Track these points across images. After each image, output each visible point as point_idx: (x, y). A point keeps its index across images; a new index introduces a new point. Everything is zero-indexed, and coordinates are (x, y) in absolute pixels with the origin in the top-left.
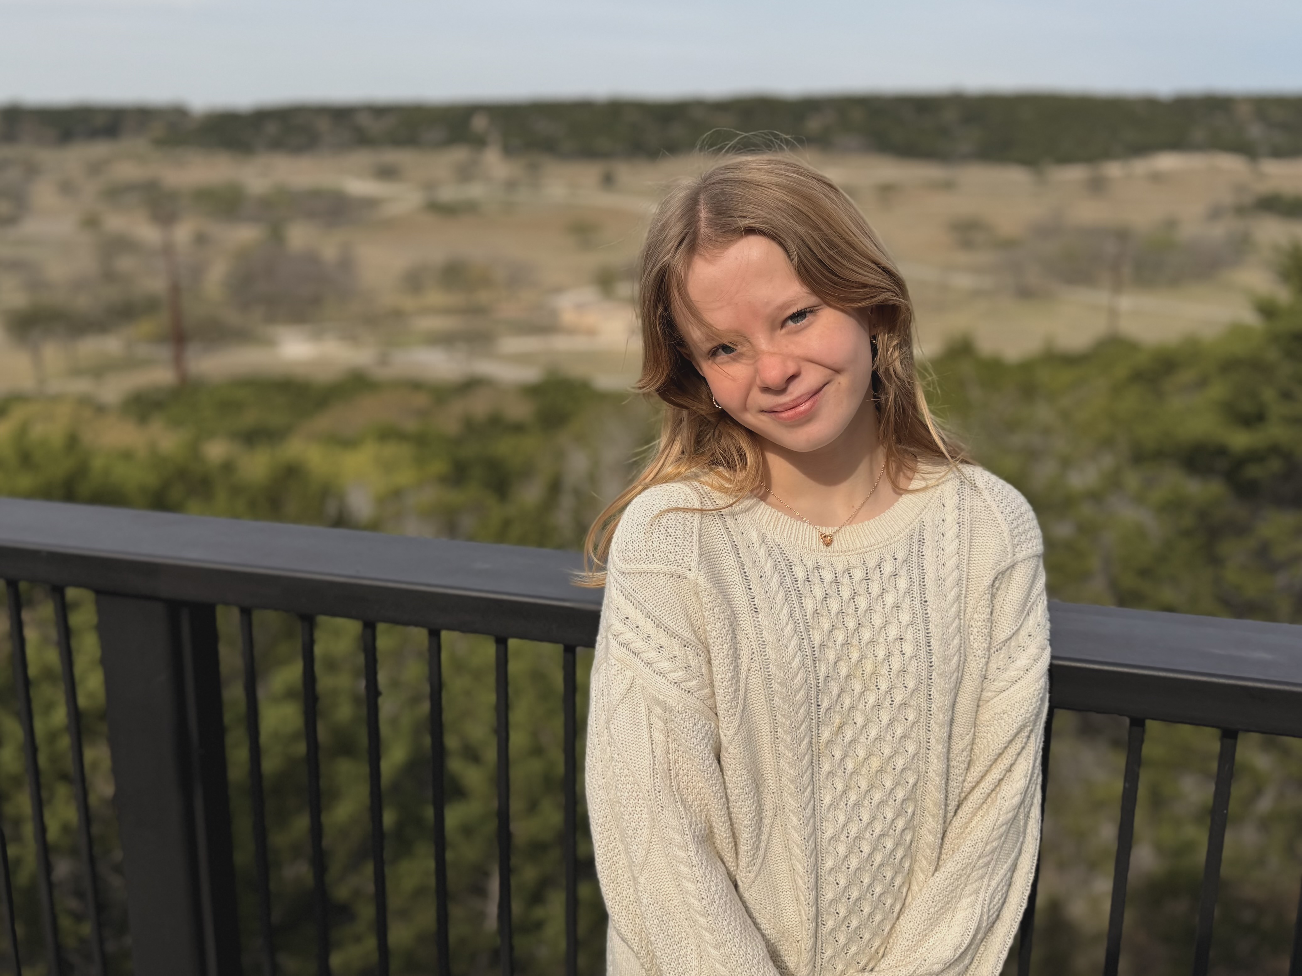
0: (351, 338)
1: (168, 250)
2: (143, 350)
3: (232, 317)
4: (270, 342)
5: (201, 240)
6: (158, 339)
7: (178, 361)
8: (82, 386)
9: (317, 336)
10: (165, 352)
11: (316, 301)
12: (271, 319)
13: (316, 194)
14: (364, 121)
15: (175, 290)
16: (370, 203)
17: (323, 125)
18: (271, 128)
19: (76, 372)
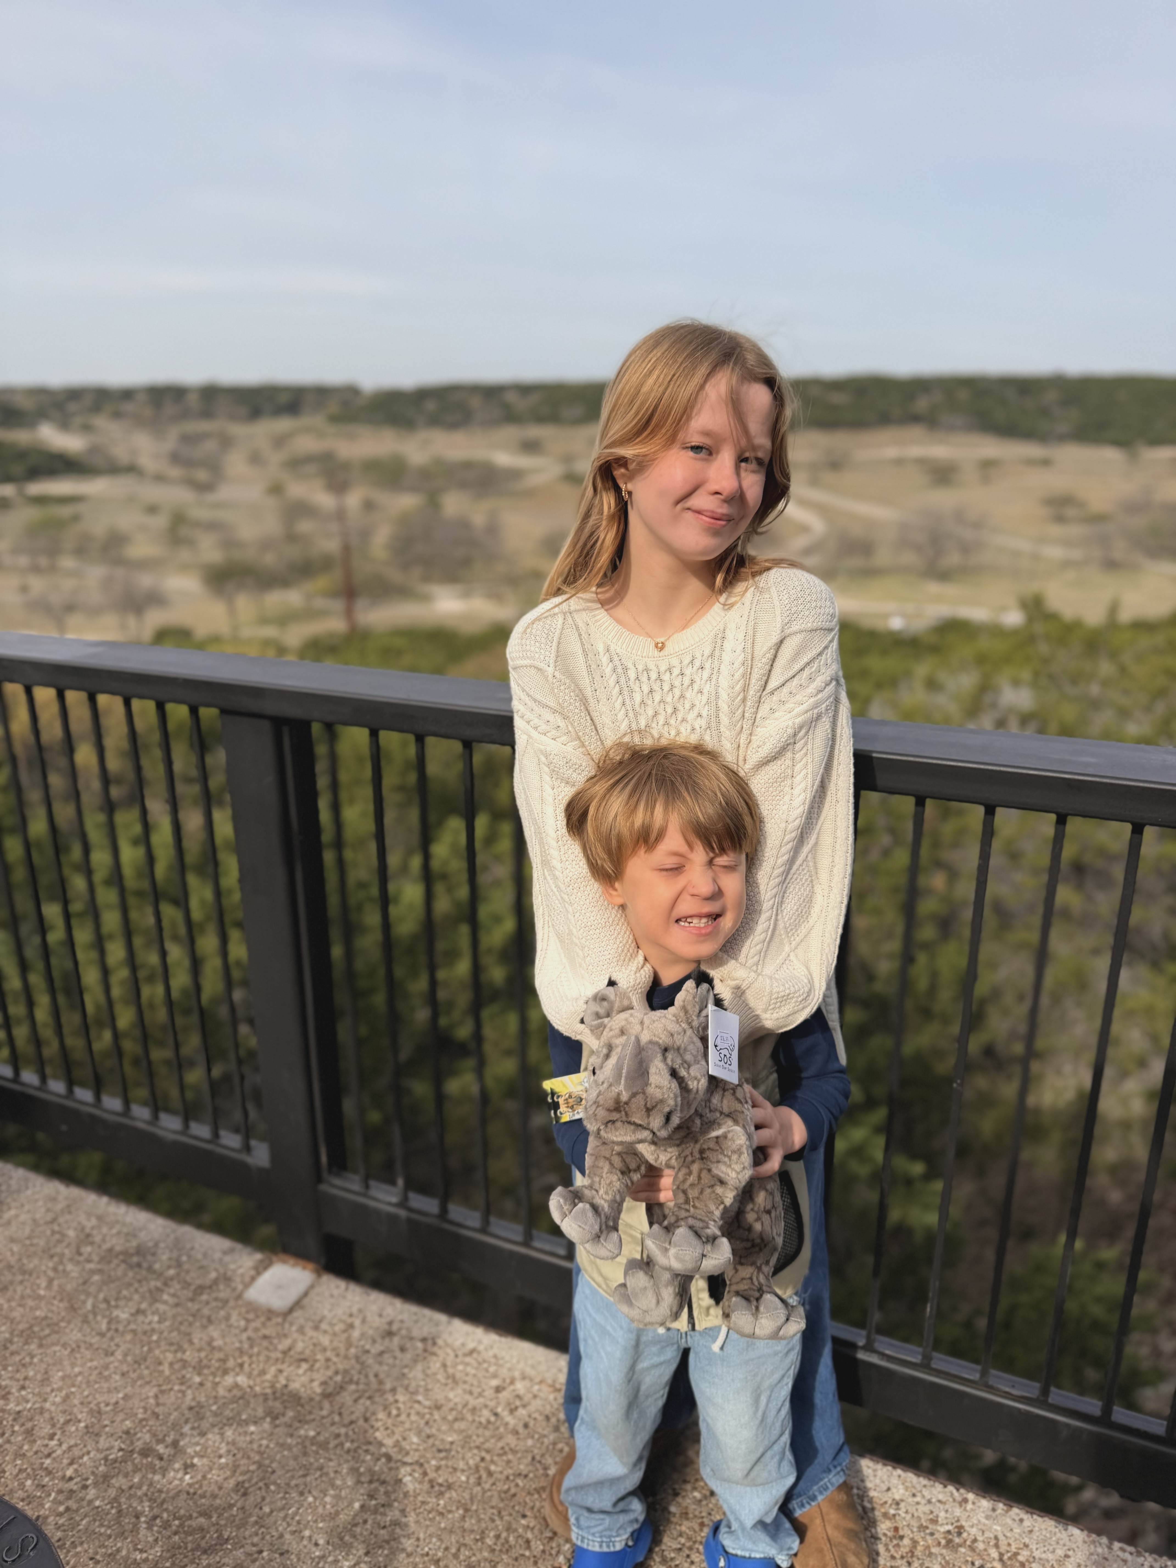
0: (496, 597)
1: (340, 515)
2: (320, 603)
3: (395, 576)
4: (426, 598)
5: (369, 506)
6: (333, 594)
7: (349, 613)
8: (270, 632)
9: (467, 595)
10: (338, 605)
11: (467, 562)
12: (427, 579)
13: (468, 465)
14: (511, 397)
15: (347, 549)
16: (515, 474)
17: (475, 402)
18: (431, 406)
19: (264, 620)
